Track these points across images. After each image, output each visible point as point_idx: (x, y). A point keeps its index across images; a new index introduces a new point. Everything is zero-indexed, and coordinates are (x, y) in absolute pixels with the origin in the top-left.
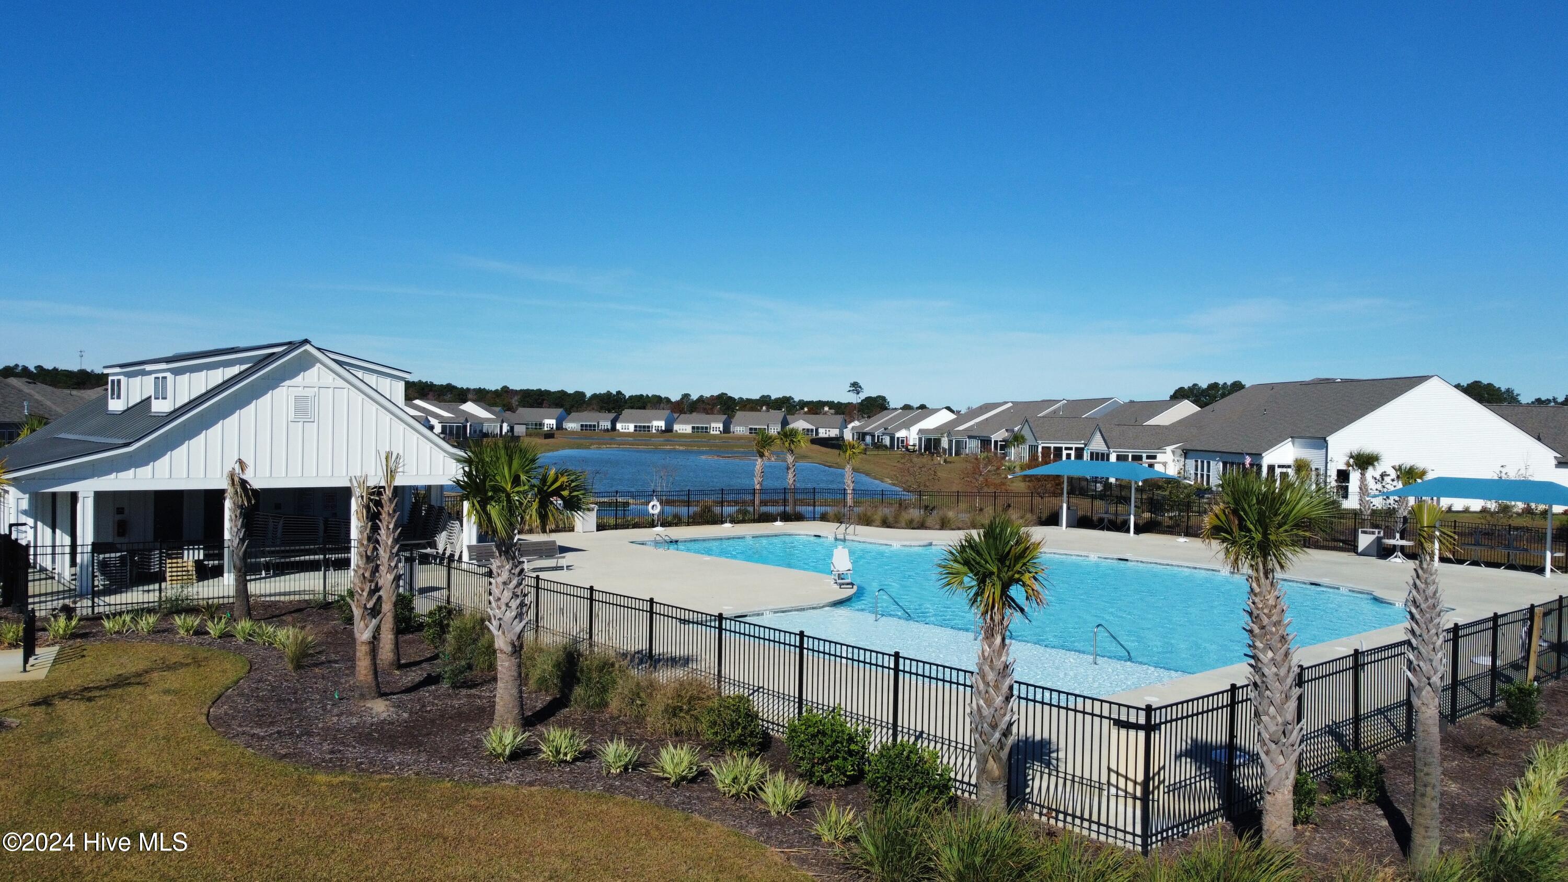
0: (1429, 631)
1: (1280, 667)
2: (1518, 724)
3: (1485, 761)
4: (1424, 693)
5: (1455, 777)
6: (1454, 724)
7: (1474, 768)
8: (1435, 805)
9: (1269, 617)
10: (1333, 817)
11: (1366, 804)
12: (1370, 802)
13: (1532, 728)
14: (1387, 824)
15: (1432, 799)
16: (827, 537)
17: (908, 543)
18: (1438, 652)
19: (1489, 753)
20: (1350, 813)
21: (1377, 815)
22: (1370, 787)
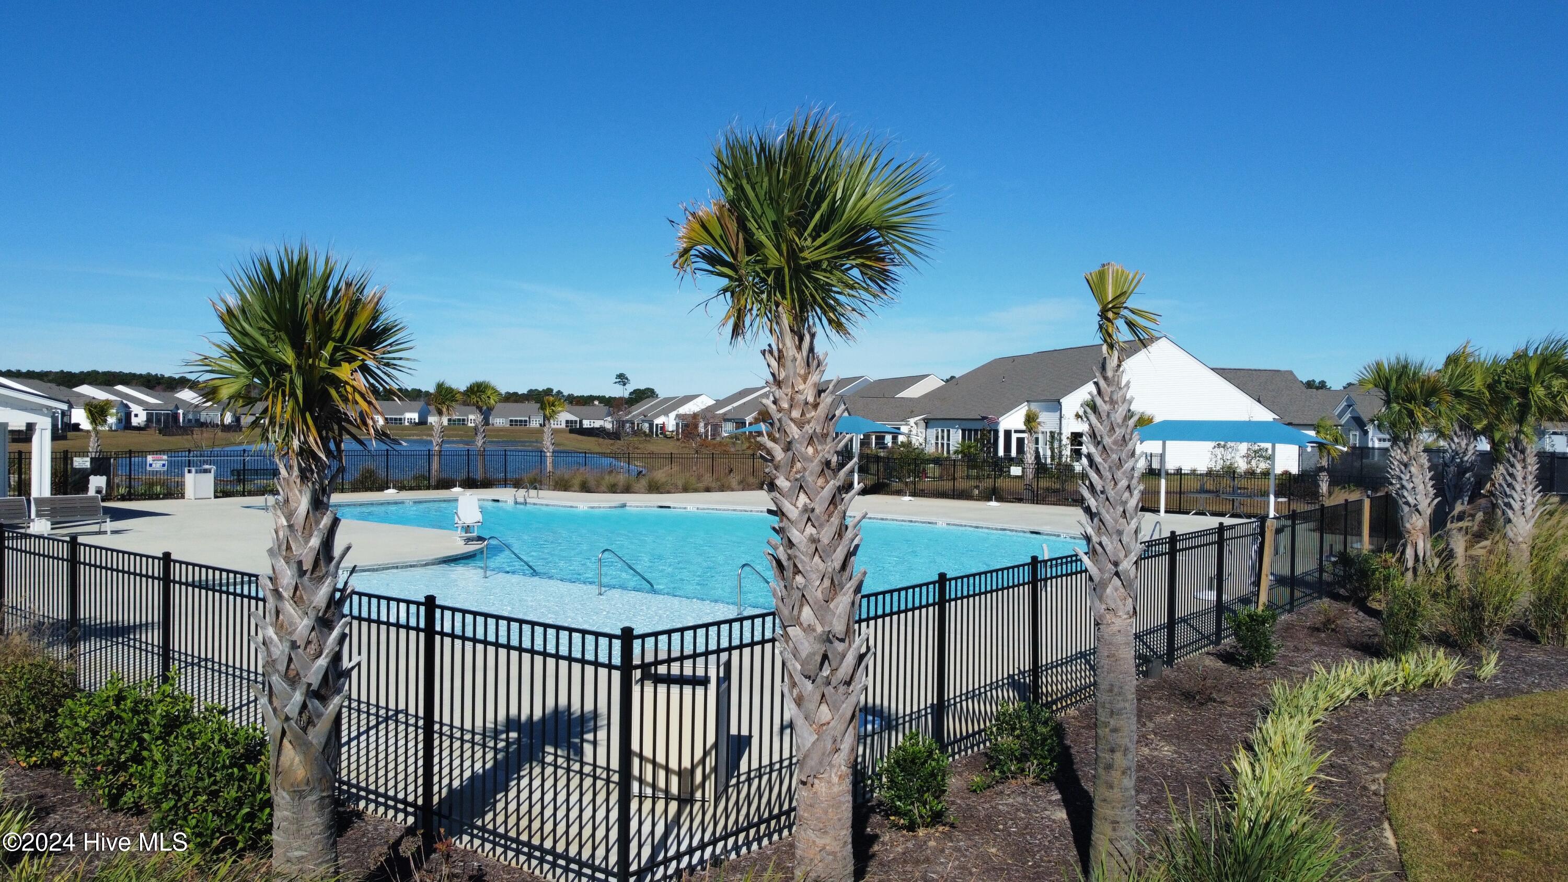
0: (1116, 484)
1: (821, 526)
2: (1250, 661)
3: (1209, 712)
4: (1108, 591)
5: (1168, 736)
6: (1172, 667)
7: (1195, 721)
8: (1129, 782)
9: (800, 425)
10: (983, 809)
11: (1037, 784)
12: (1043, 780)
13: (1267, 667)
14: (1065, 816)
15: (1124, 773)
16: (506, 502)
17: (596, 505)
18: (1132, 519)
19: (1215, 701)
20: (1011, 801)
21: (1050, 802)
22: (1042, 757)
